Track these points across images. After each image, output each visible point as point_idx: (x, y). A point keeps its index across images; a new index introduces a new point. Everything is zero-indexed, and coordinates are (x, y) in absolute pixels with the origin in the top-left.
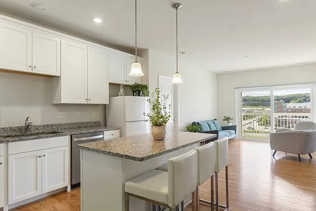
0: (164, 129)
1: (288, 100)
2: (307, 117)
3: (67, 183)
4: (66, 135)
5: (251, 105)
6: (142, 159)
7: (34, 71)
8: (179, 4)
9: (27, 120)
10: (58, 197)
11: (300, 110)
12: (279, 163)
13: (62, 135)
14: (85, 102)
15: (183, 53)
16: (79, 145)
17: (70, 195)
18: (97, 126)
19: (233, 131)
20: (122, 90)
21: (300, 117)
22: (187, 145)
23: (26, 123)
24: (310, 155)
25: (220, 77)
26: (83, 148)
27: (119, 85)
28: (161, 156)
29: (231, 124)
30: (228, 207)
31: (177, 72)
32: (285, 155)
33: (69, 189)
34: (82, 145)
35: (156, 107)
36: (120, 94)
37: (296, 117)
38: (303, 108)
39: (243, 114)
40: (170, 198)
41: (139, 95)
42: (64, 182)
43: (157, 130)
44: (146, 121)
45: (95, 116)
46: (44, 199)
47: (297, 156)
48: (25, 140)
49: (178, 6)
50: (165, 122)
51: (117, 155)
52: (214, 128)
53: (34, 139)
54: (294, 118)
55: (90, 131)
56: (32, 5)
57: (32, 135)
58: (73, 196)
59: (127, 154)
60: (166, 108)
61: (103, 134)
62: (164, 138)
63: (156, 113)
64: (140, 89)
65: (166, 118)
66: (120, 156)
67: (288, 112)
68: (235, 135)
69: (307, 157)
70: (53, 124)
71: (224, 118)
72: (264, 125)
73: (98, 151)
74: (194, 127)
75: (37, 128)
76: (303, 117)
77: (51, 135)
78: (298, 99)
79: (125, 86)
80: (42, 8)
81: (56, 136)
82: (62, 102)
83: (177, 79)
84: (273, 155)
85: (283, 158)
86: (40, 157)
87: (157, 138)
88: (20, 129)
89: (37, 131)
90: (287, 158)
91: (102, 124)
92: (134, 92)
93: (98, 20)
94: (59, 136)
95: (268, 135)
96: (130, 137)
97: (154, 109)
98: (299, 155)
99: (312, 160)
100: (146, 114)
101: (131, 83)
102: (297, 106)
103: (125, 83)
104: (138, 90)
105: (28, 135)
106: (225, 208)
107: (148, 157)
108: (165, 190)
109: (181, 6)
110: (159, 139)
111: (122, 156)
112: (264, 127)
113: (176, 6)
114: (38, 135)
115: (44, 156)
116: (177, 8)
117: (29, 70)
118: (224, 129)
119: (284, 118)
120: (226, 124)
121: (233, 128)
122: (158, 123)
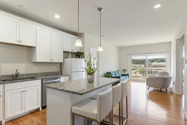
0: (94, 76)
1: (152, 61)
2: (162, 70)
3: (40, 106)
4: (39, 79)
5: (135, 63)
6: (82, 94)
7: (21, 44)
8: (102, 9)
9: (17, 71)
10: (34, 114)
11: (159, 66)
12: (150, 93)
13: (37, 79)
14: (50, 61)
15: (103, 36)
16: (46, 85)
17: (41, 112)
18: (57, 74)
19: (127, 77)
20: (70, 55)
21: (158, 70)
22: (106, 85)
23: (16, 73)
24: (166, 89)
25: (121, 49)
26: (48, 87)
27: (68, 52)
28: (93, 91)
29: (126, 73)
30: (127, 117)
31: (100, 45)
32: (154, 89)
33: (41, 109)
34: (47, 85)
35: (89, 64)
36: (69, 57)
37: (156, 69)
38: (160, 65)
39: (132, 68)
40: (98, 116)
41: (79, 57)
42: (38, 105)
43: (89, 76)
44: (83, 71)
45: (55, 69)
46: (26, 115)
47: (160, 89)
48: (15, 82)
49: (101, 9)
50: (94, 72)
51: (68, 91)
52: (118, 75)
53: (21, 81)
54: (156, 70)
55: (53, 77)
56: (19, 6)
57: (20, 79)
58: (43, 113)
59: (73, 91)
60: (94, 64)
61: (60, 79)
62: (94, 81)
63: (89, 68)
64: (80, 54)
65: (95, 70)
66: (69, 92)
67: (153, 67)
68: (128, 79)
69: (165, 90)
70: (32, 73)
71: (123, 70)
72: (141, 73)
73: (57, 89)
74: (108, 74)
75: (22, 75)
76: (160, 70)
77: (30, 79)
78: (158, 61)
79: (72, 53)
80: (25, 8)
81: (33, 80)
82: (37, 61)
83: (100, 49)
84: (148, 89)
85: (153, 91)
86: (24, 92)
87: (90, 81)
88: (13, 76)
89: (22, 77)
90: (154, 90)
91: (60, 73)
92: (76, 56)
93: (57, 17)
94: (35, 80)
95: (145, 79)
96: (75, 81)
97: (88, 65)
98: (161, 89)
99: (167, 91)
100: (84, 68)
101: (75, 51)
102: (157, 64)
103: (72, 51)
104: (79, 55)
105: (17, 79)
106: (126, 118)
107: (85, 93)
108: (95, 111)
109: (103, 10)
110: (91, 81)
111: (70, 92)
112: (141, 74)
113: (100, 9)
114: (23, 79)
115: (26, 91)
116: (100, 11)
117: (18, 43)
118: (123, 75)
119: (151, 70)
120: (123, 73)
121: (127, 75)
122: (90, 73)
